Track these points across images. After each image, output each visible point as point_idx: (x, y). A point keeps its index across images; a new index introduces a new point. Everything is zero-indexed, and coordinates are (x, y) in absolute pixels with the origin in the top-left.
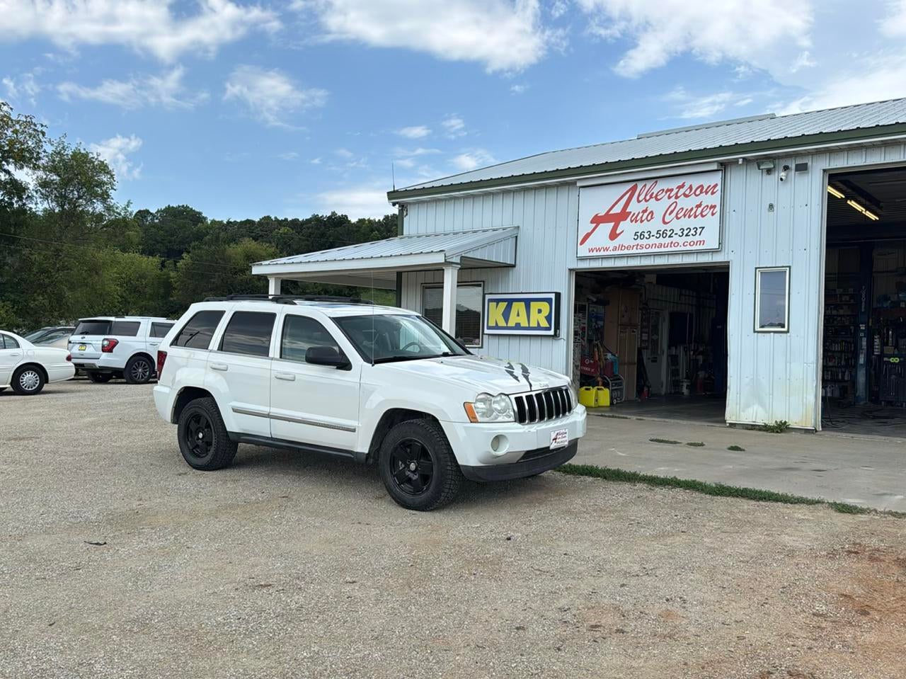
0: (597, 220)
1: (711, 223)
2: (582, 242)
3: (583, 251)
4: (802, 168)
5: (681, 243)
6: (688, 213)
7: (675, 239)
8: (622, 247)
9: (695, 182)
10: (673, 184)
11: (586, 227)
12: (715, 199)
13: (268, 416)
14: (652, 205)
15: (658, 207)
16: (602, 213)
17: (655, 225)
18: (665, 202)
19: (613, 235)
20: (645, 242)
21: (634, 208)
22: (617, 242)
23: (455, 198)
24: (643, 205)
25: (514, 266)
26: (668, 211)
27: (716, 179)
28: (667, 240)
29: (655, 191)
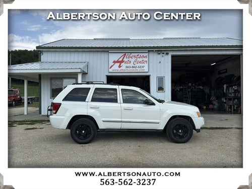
0: (115, 62)
1: (146, 65)
2: (110, 68)
3: (111, 70)
4: (167, 54)
5: (139, 70)
6: (140, 62)
7: (137, 68)
8: (122, 70)
9: (142, 55)
10: (136, 54)
11: (111, 64)
12: (147, 59)
13: (121, 122)
14: (130, 59)
15: (132, 60)
16: (116, 60)
17: (132, 65)
18: (134, 59)
19: (120, 67)
20: (129, 69)
21: (125, 59)
22: (121, 68)
23: (64, 51)
24: (128, 59)
25: (87, 74)
26: (135, 61)
27: (147, 54)
28: (135, 69)
29: (131, 56)
